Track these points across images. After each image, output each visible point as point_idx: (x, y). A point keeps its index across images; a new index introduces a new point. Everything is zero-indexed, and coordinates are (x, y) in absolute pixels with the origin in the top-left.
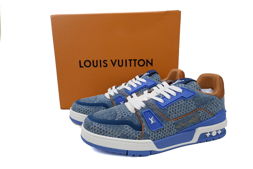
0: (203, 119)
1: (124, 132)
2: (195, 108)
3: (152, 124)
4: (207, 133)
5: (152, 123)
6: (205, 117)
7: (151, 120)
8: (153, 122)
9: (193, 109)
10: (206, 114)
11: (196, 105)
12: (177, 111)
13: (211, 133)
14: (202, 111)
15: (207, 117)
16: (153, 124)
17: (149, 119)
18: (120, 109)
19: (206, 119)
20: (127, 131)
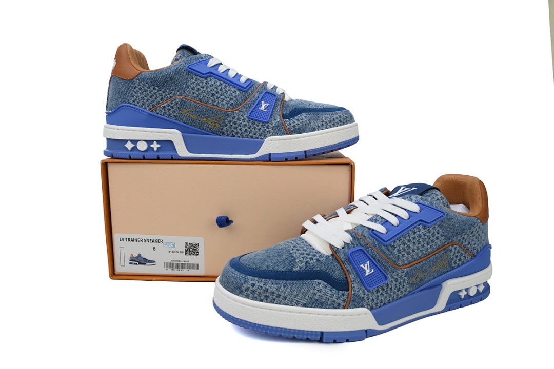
0: (455, 263)
1: (315, 294)
2: (443, 241)
3: (367, 276)
4: (460, 291)
5: (367, 274)
6: (460, 260)
7: (365, 268)
8: (369, 271)
9: (439, 244)
10: (462, 254)
11: (445, 236)
12: (411, 250)
13: (467, 290)
14: (455, 248)
15: (462, 260)
16: (369, 275)
17: (362, 266)
18: (298, 248)
19: (460, 263)
20: (320, 292)
